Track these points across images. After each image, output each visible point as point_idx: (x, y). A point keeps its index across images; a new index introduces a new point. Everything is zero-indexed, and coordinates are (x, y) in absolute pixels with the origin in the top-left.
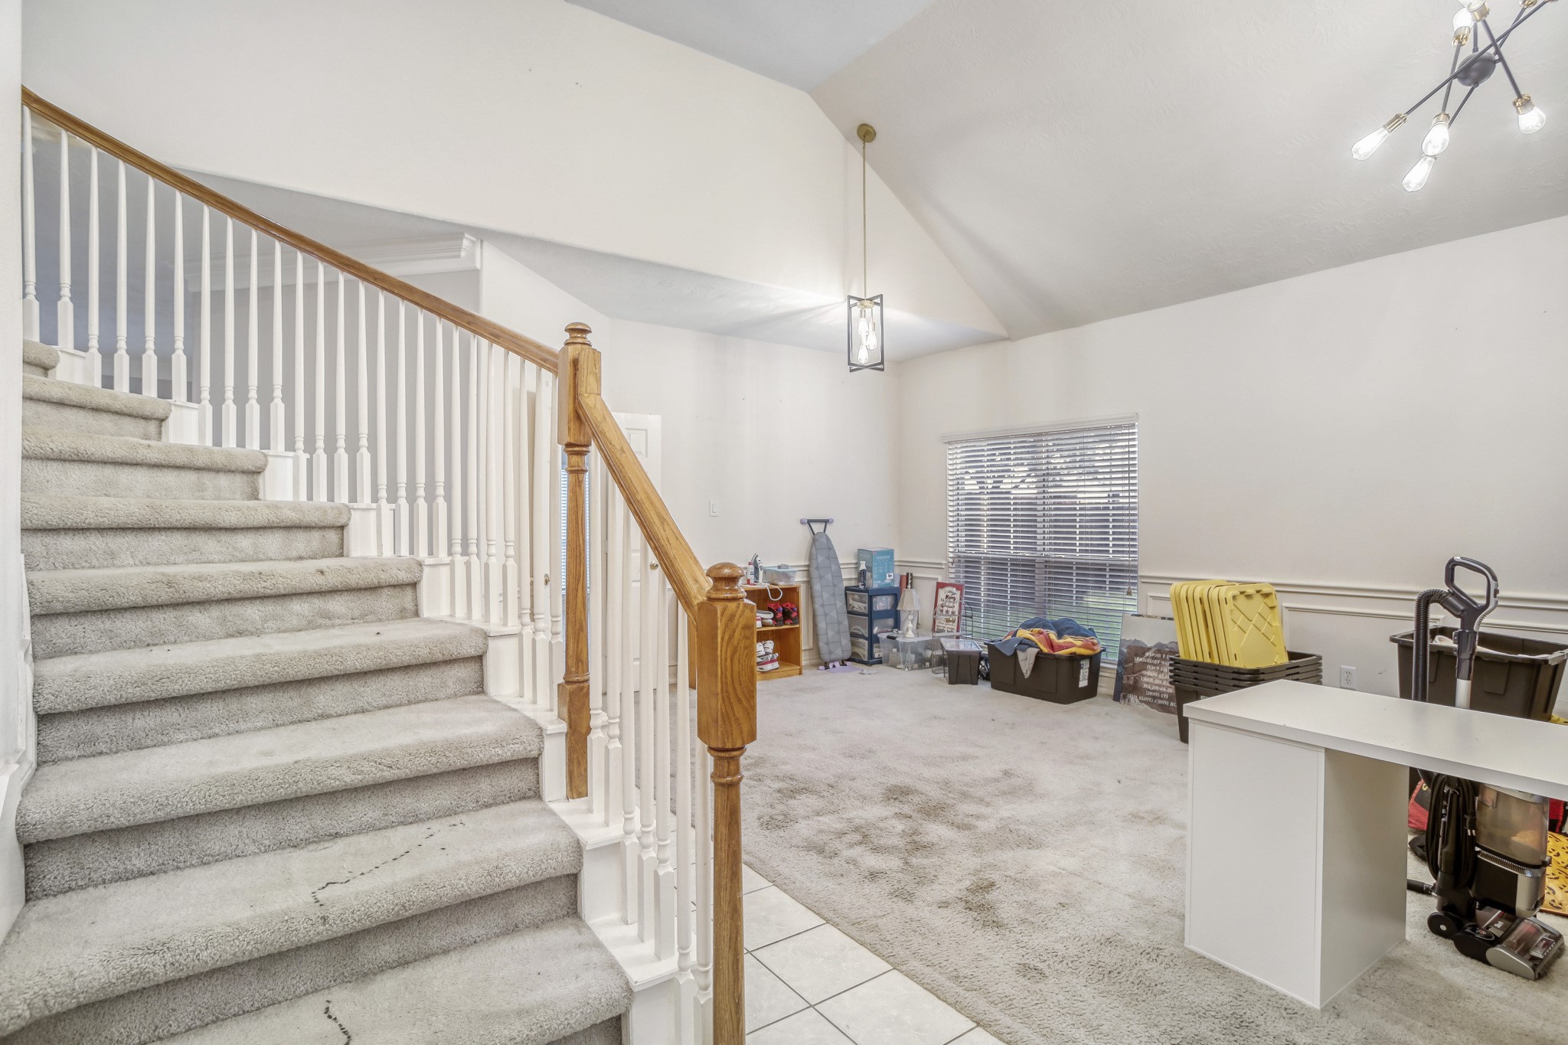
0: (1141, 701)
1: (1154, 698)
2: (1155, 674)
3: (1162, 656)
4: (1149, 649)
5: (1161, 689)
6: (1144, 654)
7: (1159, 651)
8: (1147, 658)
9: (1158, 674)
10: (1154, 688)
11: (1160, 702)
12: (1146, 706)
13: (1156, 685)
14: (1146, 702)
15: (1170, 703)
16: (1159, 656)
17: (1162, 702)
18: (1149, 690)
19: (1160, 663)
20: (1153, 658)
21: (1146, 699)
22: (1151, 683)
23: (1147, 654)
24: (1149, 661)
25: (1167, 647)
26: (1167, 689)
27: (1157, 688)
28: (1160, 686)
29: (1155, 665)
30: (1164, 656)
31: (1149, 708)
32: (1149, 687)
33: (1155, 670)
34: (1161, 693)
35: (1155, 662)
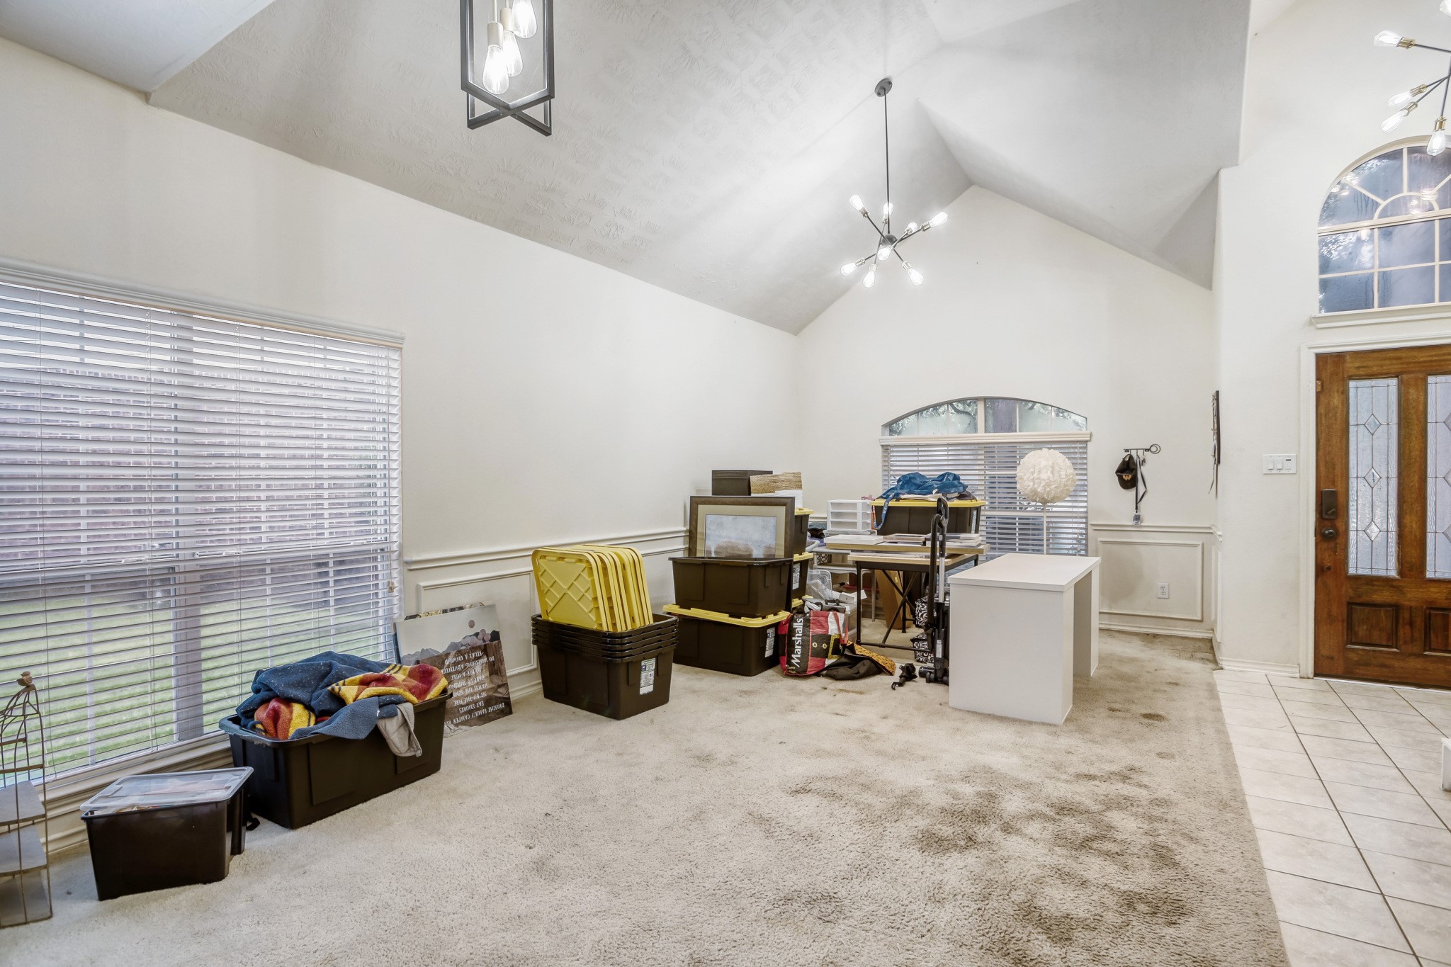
0: (457, 725)
1: (470, 712)
2: (463, 683)
3: (464, 657)
4: (447, 655)
5: (475, 698)
6: (443, 663)
7: (459, 653)
8: (449, 666)
9: (467, 681)
10: (467, 700)
11: (478, 713)
12: (464, 727)
13: (467, 696)
14: (463, 723)
15: (488, 710)
16: (461, 658)
17: (480, 712)
18: (462, 706)
19: (465, 667)
20: (456, 664)
21: (462, 718)
22: (462, 696)
23: (447, 662)
24: (452, 669)
25: (462, 645)
26: (480, 695)
27: (470, 699)
28: (472, 695)
29: (460, 672)
30: (466, 656)
31: (467, 728)
32: (462, 703)
33: (462, 678)
34: (475, 702)
35: (459, 668)
